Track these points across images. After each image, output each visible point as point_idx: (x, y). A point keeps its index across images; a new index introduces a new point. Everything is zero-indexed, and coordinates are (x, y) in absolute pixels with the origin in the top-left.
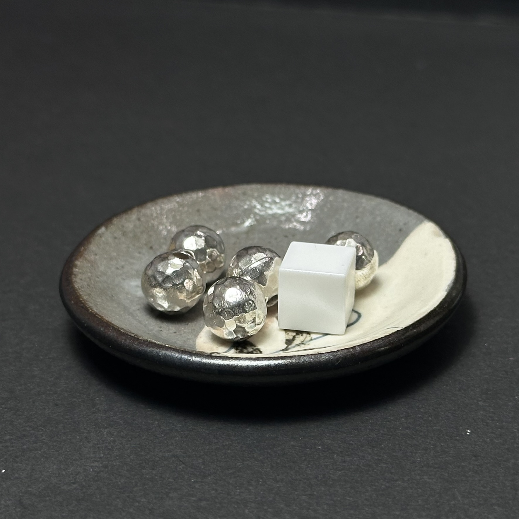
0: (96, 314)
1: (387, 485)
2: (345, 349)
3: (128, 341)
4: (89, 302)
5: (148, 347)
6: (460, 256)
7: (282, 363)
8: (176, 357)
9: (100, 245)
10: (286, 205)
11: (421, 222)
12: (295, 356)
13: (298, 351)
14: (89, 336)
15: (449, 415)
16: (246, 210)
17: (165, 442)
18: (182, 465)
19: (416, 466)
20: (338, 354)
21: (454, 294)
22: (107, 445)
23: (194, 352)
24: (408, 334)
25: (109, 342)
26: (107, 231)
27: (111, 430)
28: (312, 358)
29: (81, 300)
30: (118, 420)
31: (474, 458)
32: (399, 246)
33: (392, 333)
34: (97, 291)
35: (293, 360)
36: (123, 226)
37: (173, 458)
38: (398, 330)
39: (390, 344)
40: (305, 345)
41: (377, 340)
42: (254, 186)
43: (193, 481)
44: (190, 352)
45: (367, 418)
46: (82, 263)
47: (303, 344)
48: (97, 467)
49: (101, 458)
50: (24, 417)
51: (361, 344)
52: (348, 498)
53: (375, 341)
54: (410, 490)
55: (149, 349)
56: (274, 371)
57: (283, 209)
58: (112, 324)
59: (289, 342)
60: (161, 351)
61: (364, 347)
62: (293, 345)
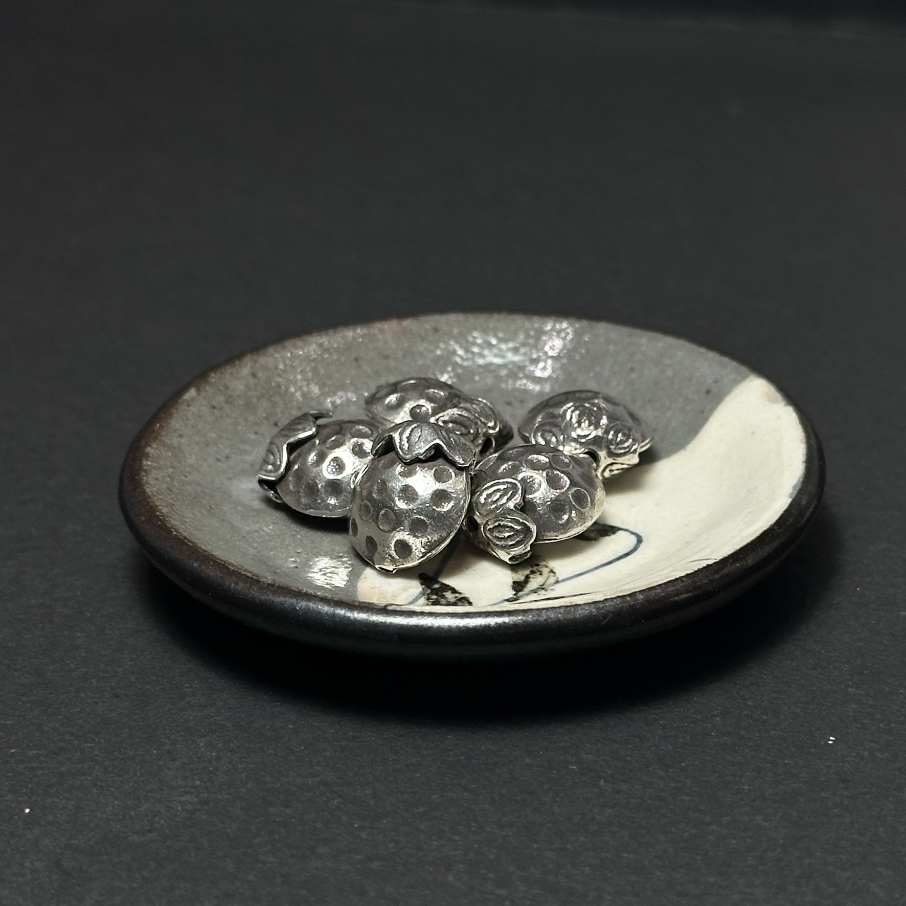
0: (185, 538)
1: (693, 831)
2: (619, 596)
3: (241, 585)
4: (172, 518)
5: (277, 596)
6: (812, 435)
7: (509, 621)
8: (325, 612)
9: (188, 419)
10: (509, 349)
11: (743, 378)
12: (531, 610)
13: (536, 601)
14: (172, 577)
15: (798, 710)
16: (439, 357)
17: (307, 759)
18: (337, 799)
19: (742, 800)
20: (606, 606)
21: (804, 502)
22: (205, 765)
23: (357, 604)
24: (725, 571)
25: (207, 586)
26: (199, 395)
27: (212, 739)
28: (561, 613)
29: (158, 515)
30: (223, 722)
31: (842, 785)
32: (706, 420)
33: (699, 569)
34: (185, 499)
35: (528, 616)
36: (227, 388)
37: (321, 788)
38: (710, 564)
39: (695, 588)
40: (546, 591)
41: (672, 582)
42: (453, 317)
43: (356, 825)
44: (350, 603)
45: (655, 716)
46: (157, 451)
47: (543, 589)
48: (190, 803)
49: (195, 787)
50: (61, 717)
51: (644, 588)
52: (626, 855)
53: (670, 584)
54: (734, 842)
55: (279, 599)
56: (496, 636)
57: (503, 357)
58: (213, 555)
59: (518, 586)
60: (299, 601)
61: (650, 594)
62: (526, 590)
